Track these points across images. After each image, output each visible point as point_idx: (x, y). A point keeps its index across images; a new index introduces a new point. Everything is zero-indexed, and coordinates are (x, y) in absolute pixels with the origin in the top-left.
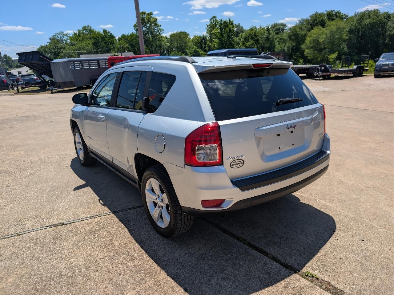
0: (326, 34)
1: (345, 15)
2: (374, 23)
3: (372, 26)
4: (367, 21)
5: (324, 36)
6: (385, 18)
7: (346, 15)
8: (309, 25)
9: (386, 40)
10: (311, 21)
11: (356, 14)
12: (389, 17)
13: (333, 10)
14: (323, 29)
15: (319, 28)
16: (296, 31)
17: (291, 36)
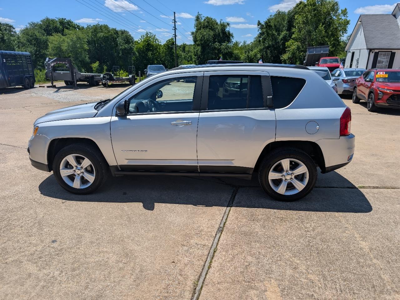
0: (68, 42)
1: (76, 24)
2: (107, 37)
3: (106, 39)
4: (101, 35)
5: (66, 44)
6: (115, 33)
7: (78, 25)
8: (43, 31)
9: (119, 53)
10: (45, 27)
11: (88, 26)
12: (117, 33)
13: (64, 18)
14: (64, 37)
15: (59, 36)
16: (36, 35)
17: (30, 40)
